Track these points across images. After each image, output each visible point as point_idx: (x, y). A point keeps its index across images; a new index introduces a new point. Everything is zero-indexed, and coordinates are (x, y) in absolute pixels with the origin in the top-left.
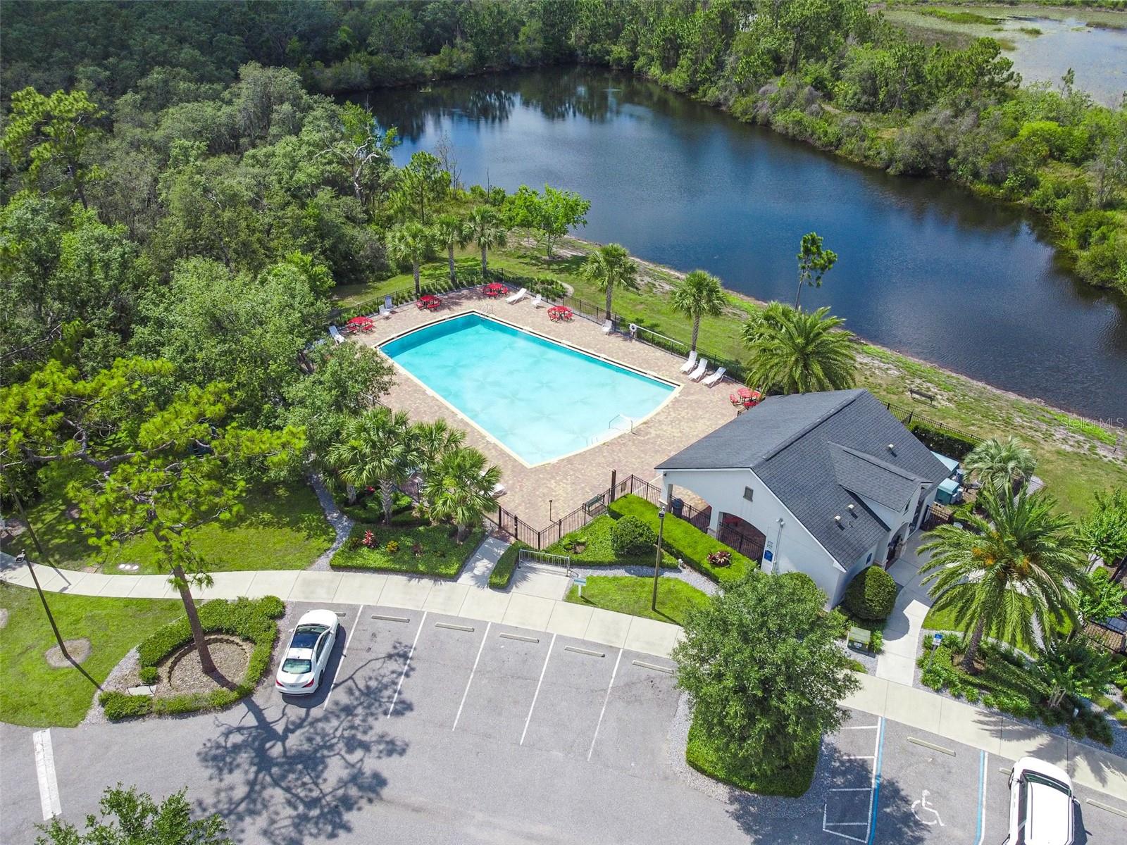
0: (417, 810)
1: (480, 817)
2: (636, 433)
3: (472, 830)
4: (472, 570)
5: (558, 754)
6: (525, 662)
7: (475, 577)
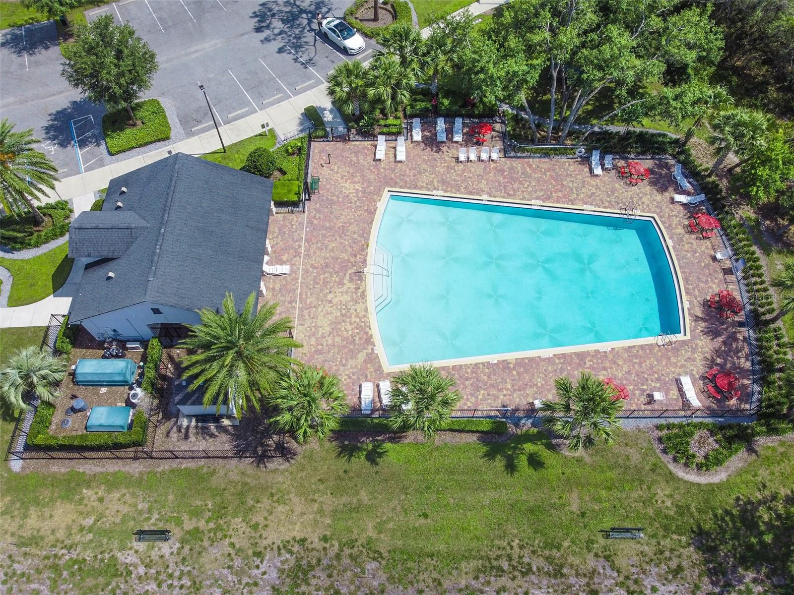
0: (242, 35)
1: (219, 46)
2: (359, 275)
3: (218, 41)
4: (331, 111)
5: (211, 76)
6: (259, 94)
7: (325, 109)
